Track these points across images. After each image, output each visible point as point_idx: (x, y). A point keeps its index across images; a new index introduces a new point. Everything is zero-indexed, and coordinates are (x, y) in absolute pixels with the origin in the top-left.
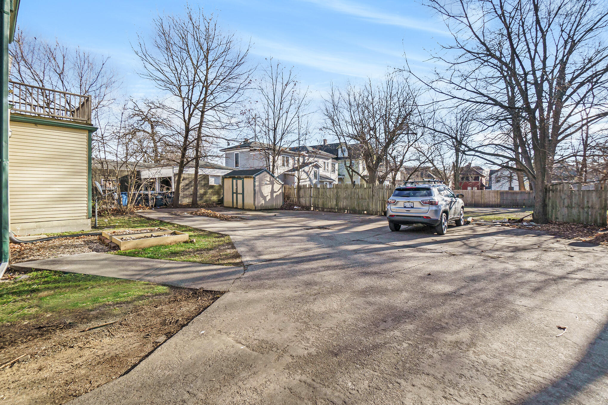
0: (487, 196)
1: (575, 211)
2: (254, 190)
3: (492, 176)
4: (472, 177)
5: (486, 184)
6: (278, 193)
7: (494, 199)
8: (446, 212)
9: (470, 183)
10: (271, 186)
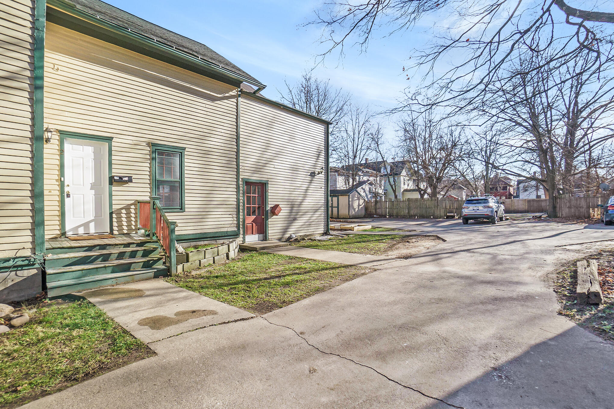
0: (516, 204)
1: (573, 210)
2: (349, 204)
3: (520, 186)
4: (500, 187)
5: (513, 193)
6: (362, 206)
7: (522, 206)
8: (496, 212)
9: (498, 192)
10: (358, 201)
